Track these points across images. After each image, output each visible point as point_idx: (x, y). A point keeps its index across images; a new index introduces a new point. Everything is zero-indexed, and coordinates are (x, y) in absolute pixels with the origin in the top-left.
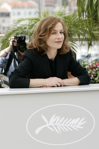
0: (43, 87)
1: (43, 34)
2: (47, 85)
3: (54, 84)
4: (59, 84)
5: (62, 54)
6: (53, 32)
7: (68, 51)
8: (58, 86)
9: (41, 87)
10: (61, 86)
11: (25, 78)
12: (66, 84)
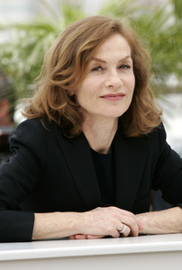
0: (74, 237)
1: (64, 73)
2: (88, 231)
3: (111, 229)
4: (126, 230)
5: (135, 134)
6: (92, 64)
7: (154, 125)
8: (121, 236)
9: (67, 238)
10: (131, 235)
11: (18, 209)
12: (146, 229)
